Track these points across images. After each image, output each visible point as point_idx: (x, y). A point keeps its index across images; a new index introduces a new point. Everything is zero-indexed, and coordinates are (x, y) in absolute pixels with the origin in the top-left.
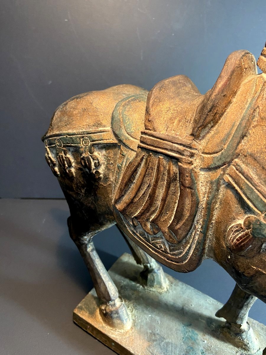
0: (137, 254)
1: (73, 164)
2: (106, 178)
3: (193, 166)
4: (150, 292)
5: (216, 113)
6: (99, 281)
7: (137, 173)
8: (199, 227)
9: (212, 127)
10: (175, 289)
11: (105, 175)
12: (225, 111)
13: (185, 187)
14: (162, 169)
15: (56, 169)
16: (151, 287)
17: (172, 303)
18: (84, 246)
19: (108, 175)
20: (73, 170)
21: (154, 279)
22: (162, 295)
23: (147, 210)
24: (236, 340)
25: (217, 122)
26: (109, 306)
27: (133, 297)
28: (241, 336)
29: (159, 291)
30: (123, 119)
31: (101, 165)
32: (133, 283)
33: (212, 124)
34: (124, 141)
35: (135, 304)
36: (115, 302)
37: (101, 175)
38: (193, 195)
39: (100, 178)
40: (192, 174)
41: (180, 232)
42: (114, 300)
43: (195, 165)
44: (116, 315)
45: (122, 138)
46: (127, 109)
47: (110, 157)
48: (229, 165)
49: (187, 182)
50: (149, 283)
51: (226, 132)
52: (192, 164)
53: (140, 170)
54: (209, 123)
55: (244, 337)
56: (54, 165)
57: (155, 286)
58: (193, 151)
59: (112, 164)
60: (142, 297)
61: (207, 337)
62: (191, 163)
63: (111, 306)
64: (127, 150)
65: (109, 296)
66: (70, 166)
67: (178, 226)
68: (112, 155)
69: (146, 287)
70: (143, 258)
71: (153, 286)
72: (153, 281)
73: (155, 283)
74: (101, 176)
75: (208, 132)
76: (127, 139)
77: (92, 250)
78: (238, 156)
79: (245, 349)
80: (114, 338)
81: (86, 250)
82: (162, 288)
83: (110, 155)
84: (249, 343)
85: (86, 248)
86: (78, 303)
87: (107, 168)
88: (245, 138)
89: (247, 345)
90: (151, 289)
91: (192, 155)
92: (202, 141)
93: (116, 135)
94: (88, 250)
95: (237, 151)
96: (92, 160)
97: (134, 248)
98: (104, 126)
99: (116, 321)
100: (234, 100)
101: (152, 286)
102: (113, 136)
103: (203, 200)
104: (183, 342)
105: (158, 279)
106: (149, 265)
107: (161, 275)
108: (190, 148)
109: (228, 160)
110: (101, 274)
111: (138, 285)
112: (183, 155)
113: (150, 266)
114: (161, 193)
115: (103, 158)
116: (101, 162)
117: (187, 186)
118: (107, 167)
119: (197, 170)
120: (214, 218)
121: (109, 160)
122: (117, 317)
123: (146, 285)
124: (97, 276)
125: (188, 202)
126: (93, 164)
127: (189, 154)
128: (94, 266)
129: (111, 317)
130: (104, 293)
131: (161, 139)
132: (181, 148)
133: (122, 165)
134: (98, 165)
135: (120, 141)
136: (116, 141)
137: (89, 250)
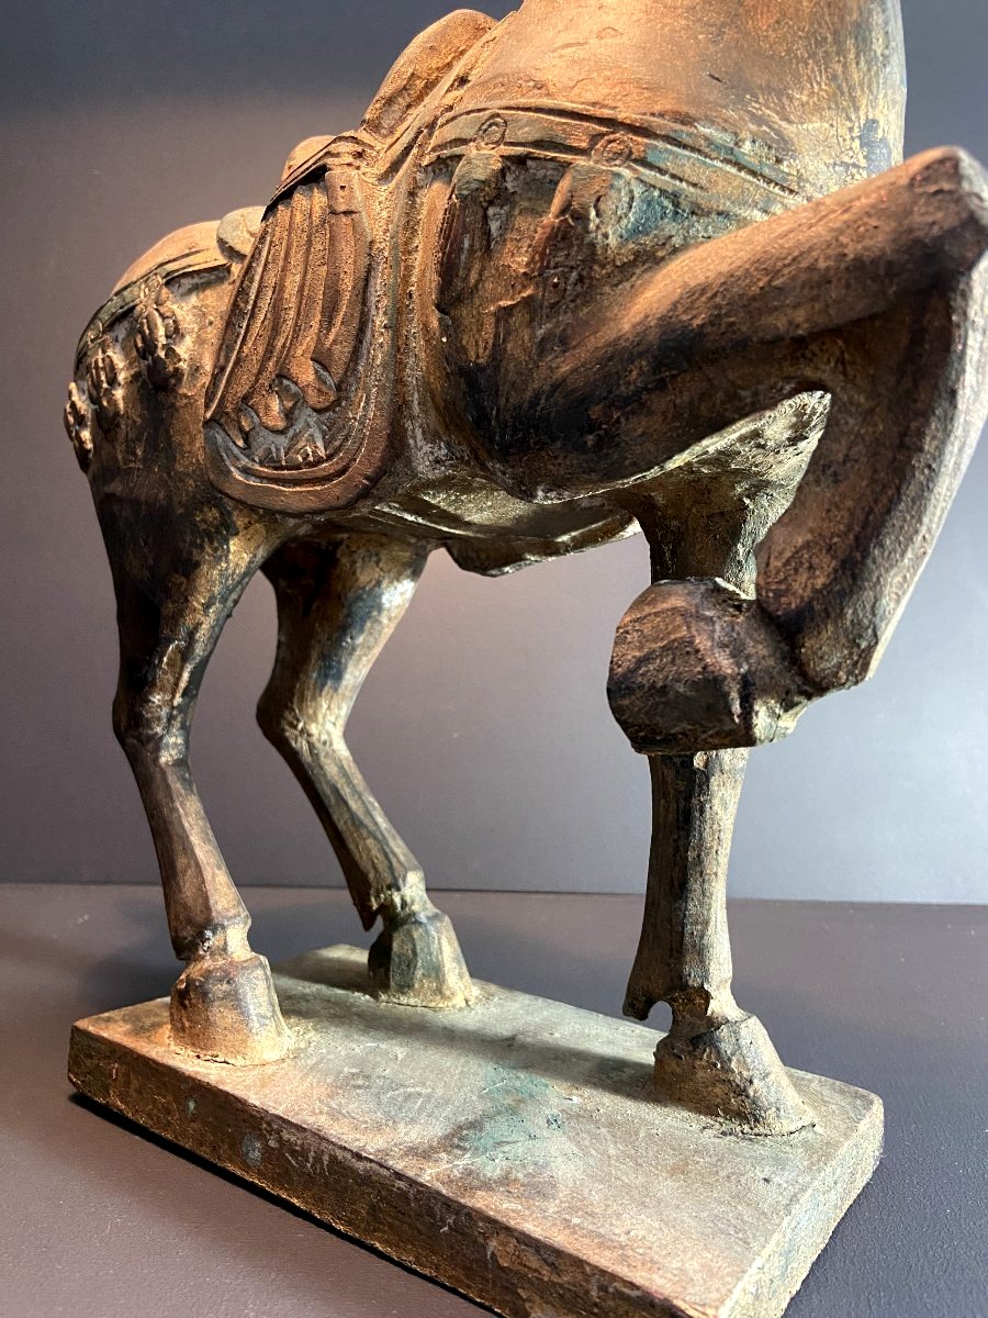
0: (357, 857)
1: (121, 377)
2: (196, 369)
3: (358, 171)
4: (394, 1007)
6: (181, 862)
7: (253, 280)
8: (379, 320)
11: (191, 361)
12: (438, 80)
13: (338, 213)
15: (86, 435)
16: (403, 993)
17: (472, 1028)
18: (151, 746)
20: (119, 393)
21: (415, 953)
22: (438, 1015)
24: (700, 1074)
27: (324, 1012)
28: (713, 1044)
31: (183, 336)
32: (341, 992)
33: (408, 99)
35: (324, 1023)
36: (228, 939)
37: (181, 363)
38: (358, 226)
39: (178, 373)
41: (337, 351)
42: (223, 927)
43: (365, 171)
44: (225, 987)
47: (207, 306)
48: (430, 134)
49: (342, 200)
50: (396, 977)
52: (358, 168)
54: (398, 94)
55: (727, 1047)
56: (80, 420)
57: (416, 986)
58: (362, 146)
59: (211, 323)
60: (360, 1015)
62: (353, 166)
63: (212, 954)
65: (207, 908)
66: (113, 381)
67: (332, 335)
68: (211, 301)
69: (384, 997)
70: (375, 868)
71: (410, 987)
72: (410, 964)
73: (419, 973)
74: (183, 365)
77: (180, 763)
79: (742, 1116)
80: (197, 1073)
81: (156, 759)
82: (448, 993)
83: (208, 302)
84: (756, 1081)
85: (157, 750)
87: (200, 340)
89: (745, 1090)
90: (404, 1000)
91: (359, 155)
92: (388, 138)
94: (163, 760)
96: (159, 321)
97: (346, 836)
99: (221, 1015)
101: (406, 987)
102: (217, 250)
103: (383, 237)
105: (431, 954)
106: (397, 899)
107: (444, 942)
108: (356, 139)
109: (427, 120)
110: (193, 840)
111: (357, 994)
112: (336, 155)
113: (404, 904)
115: (190, 318)
116: (183, 326)
117: (343, 209)
118: (198, 336)
119: (371, 180)
120: (414, 279)
121: (204, 315)
122: (227, 996)
123: (385, 987)
125: (348, 250)
126: (161, 332)
127: (348, 150)
128: (174, 809)
129: (205, 995)
130: (190, 902)
134: (176, 333)
135: (231, 254)
136: (221, 259)
137: (165, 758)
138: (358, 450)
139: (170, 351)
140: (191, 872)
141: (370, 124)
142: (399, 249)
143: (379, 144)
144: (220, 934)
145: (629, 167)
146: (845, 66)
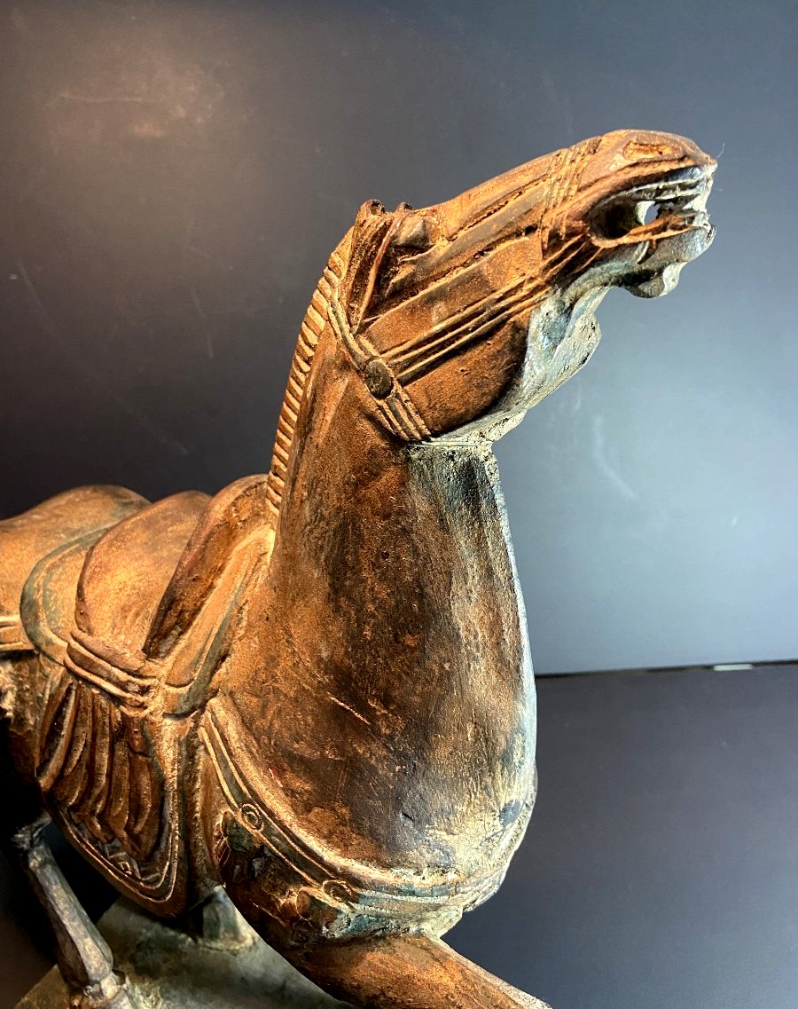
2: (20, 719)
3: (147, 711)
4: (208, 953)
5: (182, 612)
6: (60, 938)
7: (64, 717)
8: (175, 825)
9: (181, 633)
11: (15, 712)
12: (202, 604)
13: (135, 753)
14: (99, 714)
16: (213, 940)
17: (258, 976)
18: (21, 855)
19: (24, 714)
21: (218, 918)
22: (237, 959)
23: (86, 794)
25: (190, 624)
26: (87, 997)
27: (164, 967)
29: (232, 948)
30: (44, 601)
31: (6, 693)
32: (172, 933)
33: (180, 630)
34: (44, 647)
35: (167, 984)
36: (102, 987)
37: (8, 714)
38: (151, 766)
39: (7, 720)
40: (145, 727)
41: (144, 838)
42: (98, 983)
43: (151, 708)
45: (40, 640)
46: (55, 577)
47: (22, 677)
48: (203, 712)
49: (137, 743)
50: (206, 933)
51: (199, 646)
52: (146, 708)
53: (69, 712)
54: (173, 628)
57: (221, 936)
58: (146, 682)
59: (28, 690)
60: (187, 967)
62: (142, 706)
63: (93, 996)
64: (52, 663)
65: (85, 973)
67: (138, 828)
68: (25, 671)
69: (200, 941)
71: (217, 937)
72: (217, 924)
73: (222, 929)
74: (9, 714)
75: (175, 643)
76: (49, 642)
78: (215, 694)
81: (27, 864)
82: (240, 939)
83: (22, 673)
85: (26, 859)
86: (23, 996)
87: (20, 698)
88: (228, 659)
90: (214, 945)
91: (144, 690)
92: (167, 659)
94: (32, 864)
95: (213, 685)
98: (8, 613)
100: (219, 582)
101: (214, 936)
102: (24, 637)
103: (172, 774)
105: (228, 918)
108: (141, 677)
109: (199, 702)
110: (65, 922)
111: (183, 936)
112: (127, 691)
114: (104, 758)
115: (8, 680)
116: (6, 686)
117: (138, 750)
118: (19, 696)
119: (156, 719)
120: (197, 809)
121: (20, 684)
123: (202, 936)
125: (145, 780)
127: (136, 689)
130: (72, 966)
131: (96, 655)
132: (123, 676)
133: (43, 694)
135: (38, 647)
136: (30, 647)
137: (34, 864)
138: (167, 894)
140: (68, 945)
141: (151, 651)
142: (185, 794)
143: (162, 668)
144: (96, 985)
145: (348, 904)
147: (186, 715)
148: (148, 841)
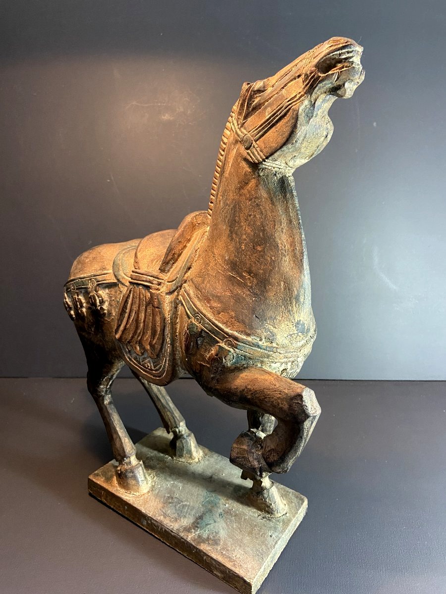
0: (165, 417)
1: (84, 305)
2: (110, 314)
3: (160, 292)
4: (178, 463)
5: (174, 254)
6: (115, 436)
7: (128, 303)
8: (168, 340)
9: (173, 263)
10: (208, 460)
11: (108, 310)
12: (182, 252)
13: (154, 307)
14: (142, 296)
15: (72, 312)
16: (181, 458)
17: (200, 472)
18: (101, 398)
19: (111, 311)
20: (84, 310)
21: (183, 447)
22: (191, 466)
23: (135, 333)
24: (259, 501)
25: (177, 260)
26: (124, 465)
27: (158, 466)
28: (262, 494)
29: (189, 461)
30: (122, 264)
31: (105, 302)
32: (162, 455)
33: (173, 262)
34: (121, 280)
35: (159, 472)
36: (131, 460)
38: (160, 313)
39: (104, 314)
40: (159, 297)
41: (156, 346)
42: (129, 457)
43: (161, 290)
44: (131, 474)
45: (119, 277)
46: (126, 256)
47: (112, 294)
48: (181, 289)
49: (155, 303)
50: (178, 453)
51: (180, 266)
52: (159, 290)
53: (130, 301)
54: (170, 260)
55: (266, 496)
56: (70, 309)
57: (184, 456)
58: (160, 281)
59: (113, 300)
60: (168, 467)
61: (230, 501)
62: (158, 289)
63: (127, 464)
64: (124, 287)
65: (124, 452)
66: (82, 306)
67: (154, 342)
68: (113, 293)
69: (175, 458)
70: (171, 422)
71: (182, 456)
72: (182, 449)
73: (185, 452)
74: (106, 311)
75: (171, 267)
76: (123, 278)
77: (110, 403)
78: (185, 282)
79: (268, 513)
80: (127, 499)
81: (103, 402)
82: (193, 458)
84: (272, 504)
85: (103, 400)
86: (95, 471)
87: (110, 305)
88: (191, 269)
89: (270, 506)
90: (180, 460)
91: (159, 284)
92: (168, 274)
93: (116, 276)
94: (105, 403)
95: (185, 278)
96: (97, 298)
97: (161, 410)
98: (108, 270)
99: (132, 482)
100: (188, 245)
101: (181, 456)
102: (113, 277)
103: (168, 316)
104: (202, 505)
105: (188, 447)
106: (177, 430)
107: (192, 443)
108: (158, 278)
109: (179, 284)
110: (118, 429)
111: (167, 456)
112: (153, 284)
113: (179, 432)
114: (142, 316)
115: (106, 296)
116: (105, 299)
117: (156, 306)
118: (110, 303)
119: (164, 294)
120: (177, 331)
121: (111, 297)
122: (132, 476)
123: (175, 455)
124: (113, 431)
125: (158, 319)
126: (98, 301)
127: (156, 282)
128: (111, 419)
129: (126, 476)
130: (119, 449)
131: (141, 274)
132: (151, 278)
133: (120, 299)
134: (102, 302)
135: (118, 280)
136: (116, 281)
137: (106, 402)
138: (164, 373)
139: (101, 308)
140: (118, 439)
141: (162, 270)
142: (173, 324)
143: (165, 277)
144: (128, 459)
145: (233, 349)
146: (292, 307)
147: (174, 291)
148: (158, 347)
